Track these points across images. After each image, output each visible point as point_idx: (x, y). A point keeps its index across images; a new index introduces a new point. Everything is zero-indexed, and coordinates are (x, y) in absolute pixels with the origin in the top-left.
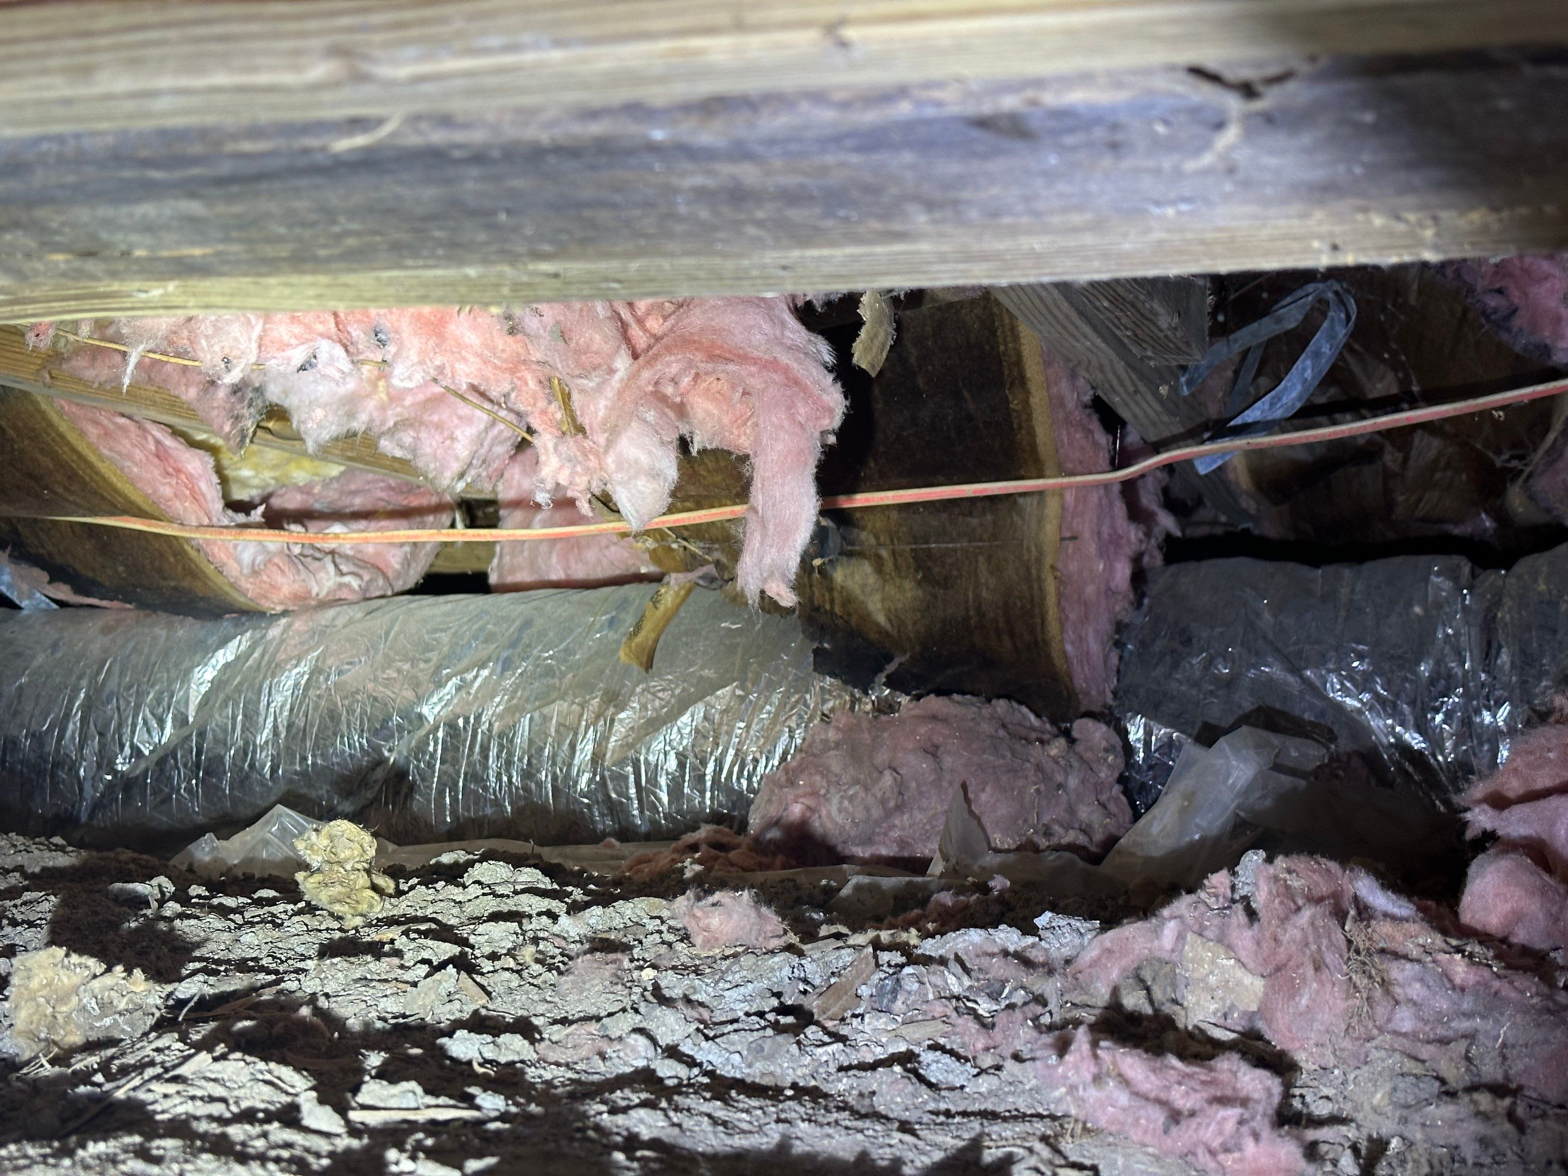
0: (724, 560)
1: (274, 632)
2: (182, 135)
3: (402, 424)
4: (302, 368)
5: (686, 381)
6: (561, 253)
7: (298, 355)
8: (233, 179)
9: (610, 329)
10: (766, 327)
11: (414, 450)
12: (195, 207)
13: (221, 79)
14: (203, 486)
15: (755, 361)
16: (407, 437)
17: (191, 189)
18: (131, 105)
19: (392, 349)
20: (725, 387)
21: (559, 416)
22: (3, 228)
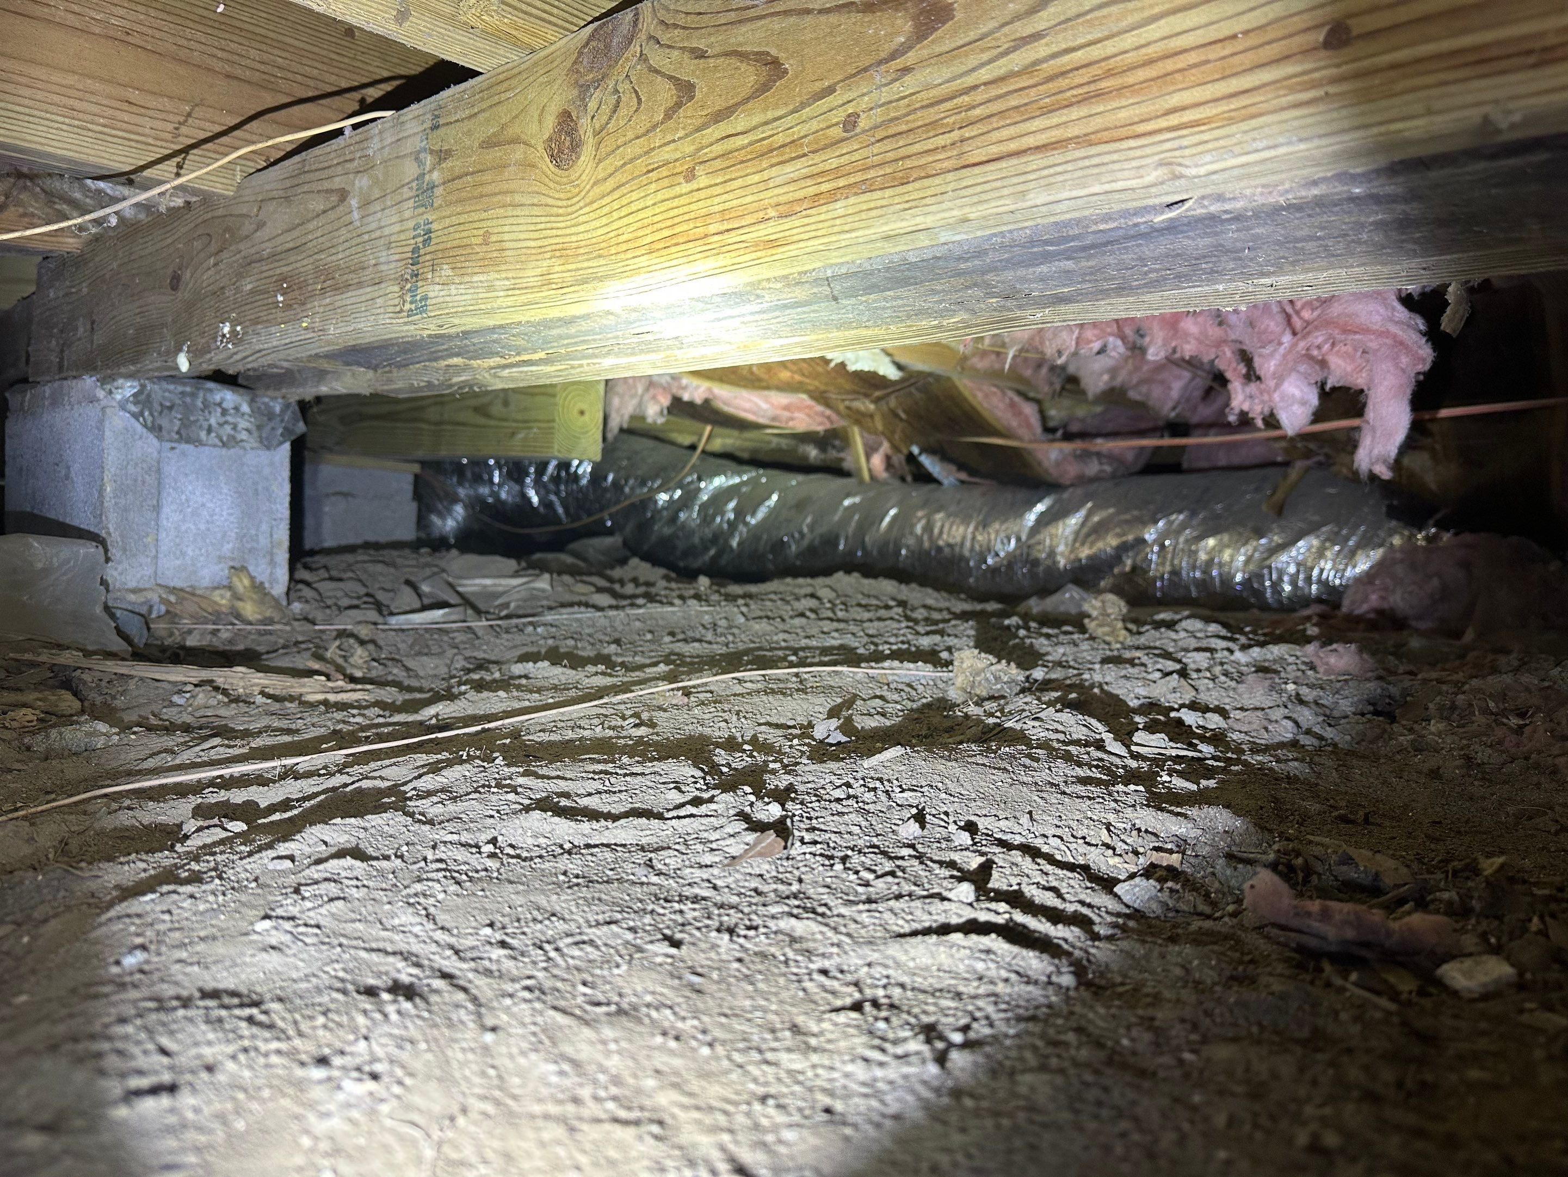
1: (1066, 495)
2: (1066, 224)
3: (1142, 382)
4: (1099, 353)
5: (1327, 347)
6: (1280, 270)
7: (1096, 346)
8: (1093, 246)
9: (1280, 318)
10: (1382, 311)
12: (1069, 265)
13: (1097, 189)
14: (1033, 420)
15: (1374, 332)
16: (1144, 389)
17: (1068, 255)
18: (1044, 209)
19: (1147, 339)
20: (1349, 348)
21: (1244, 371)
22: (968, 288)
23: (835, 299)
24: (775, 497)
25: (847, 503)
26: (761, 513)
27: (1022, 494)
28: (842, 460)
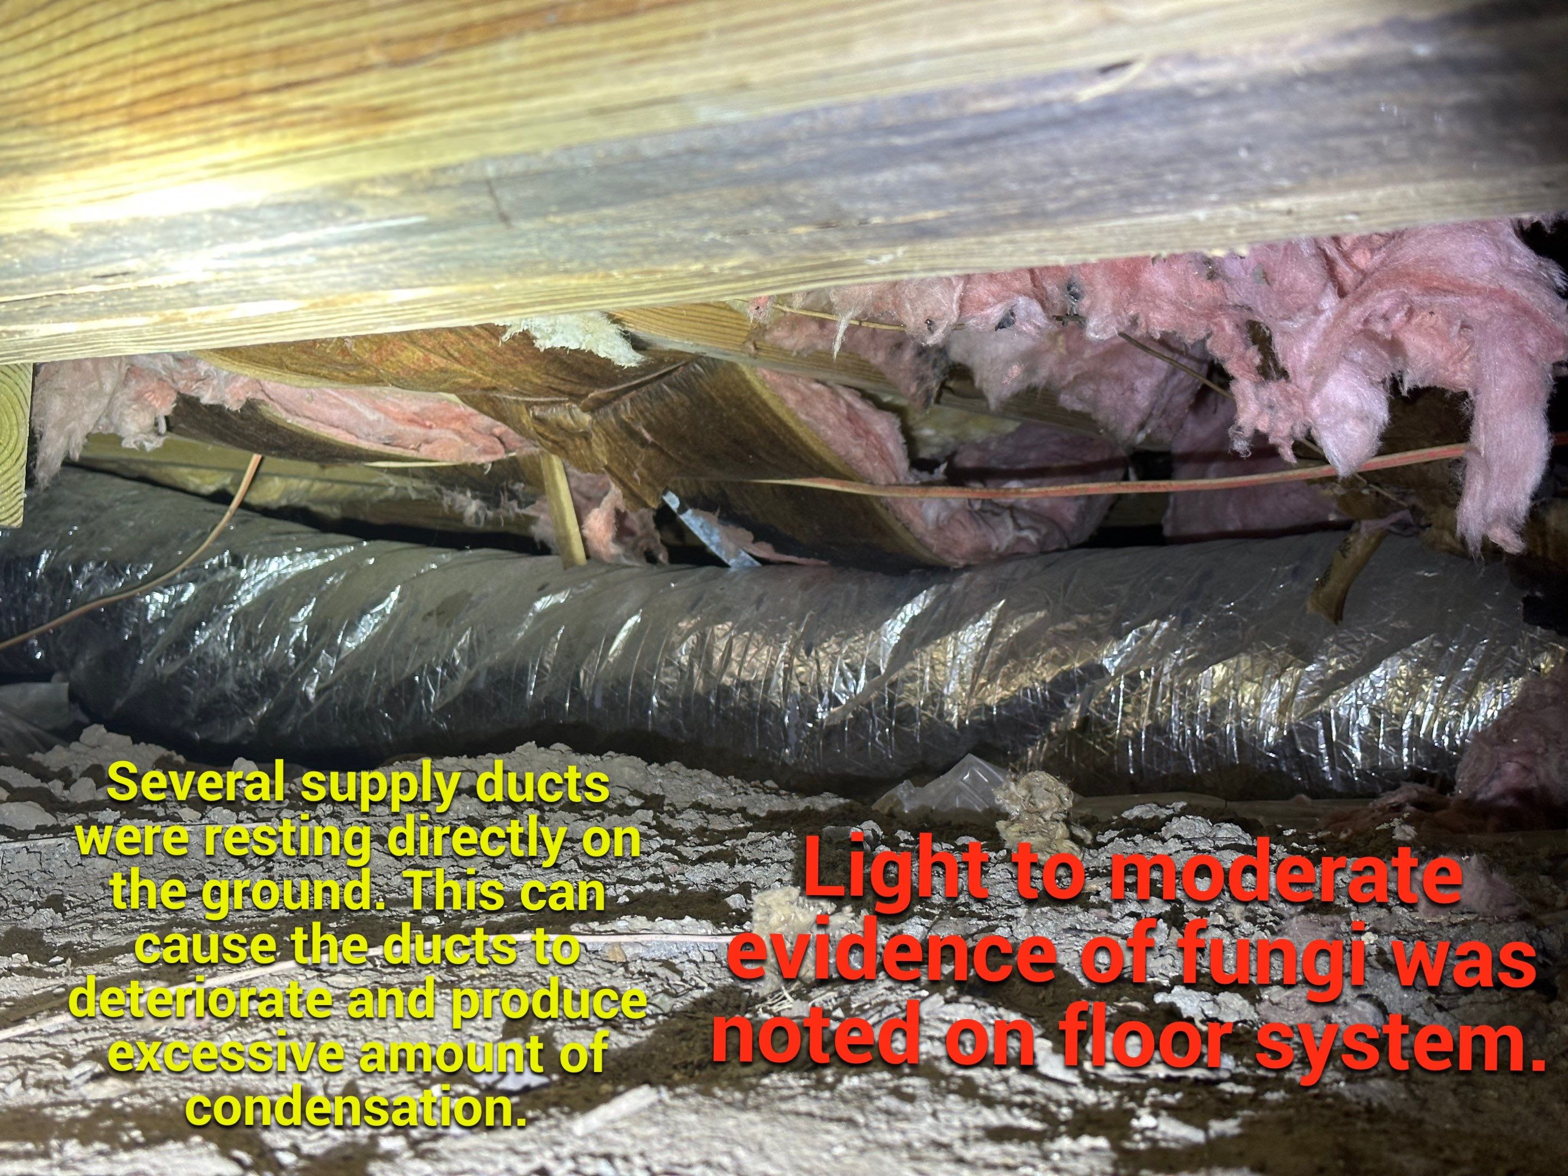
0: (1420, 504)
1: (958, 587)
2: (926, 99)
3: (1083, 378)
4: (1000, 326)
5: (1399, 317)
6: (1301, 185)
7: (996, 313)
8: (974, 139)
9: (1315, 266)
10: (1490, 254)
11: (1095, 403)
12: (932, 170)
13: (972, 37)
14: (891, 446)
15: (1478, 292)
16: (1087, 391)
17: (930, 153)
18: (883, 73)
19: (1086, 302)
20: (1440, 321)
21: (1257, 361)
22: (753, 206)
23: (504, 218)
24: (394, 595)
25: (539, 605)
26: (367, 628)
27: (876, 585)
28: (531, 520)
